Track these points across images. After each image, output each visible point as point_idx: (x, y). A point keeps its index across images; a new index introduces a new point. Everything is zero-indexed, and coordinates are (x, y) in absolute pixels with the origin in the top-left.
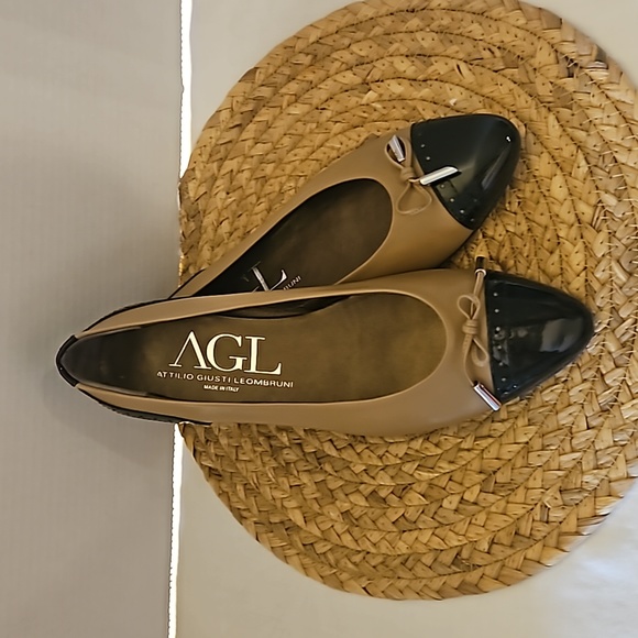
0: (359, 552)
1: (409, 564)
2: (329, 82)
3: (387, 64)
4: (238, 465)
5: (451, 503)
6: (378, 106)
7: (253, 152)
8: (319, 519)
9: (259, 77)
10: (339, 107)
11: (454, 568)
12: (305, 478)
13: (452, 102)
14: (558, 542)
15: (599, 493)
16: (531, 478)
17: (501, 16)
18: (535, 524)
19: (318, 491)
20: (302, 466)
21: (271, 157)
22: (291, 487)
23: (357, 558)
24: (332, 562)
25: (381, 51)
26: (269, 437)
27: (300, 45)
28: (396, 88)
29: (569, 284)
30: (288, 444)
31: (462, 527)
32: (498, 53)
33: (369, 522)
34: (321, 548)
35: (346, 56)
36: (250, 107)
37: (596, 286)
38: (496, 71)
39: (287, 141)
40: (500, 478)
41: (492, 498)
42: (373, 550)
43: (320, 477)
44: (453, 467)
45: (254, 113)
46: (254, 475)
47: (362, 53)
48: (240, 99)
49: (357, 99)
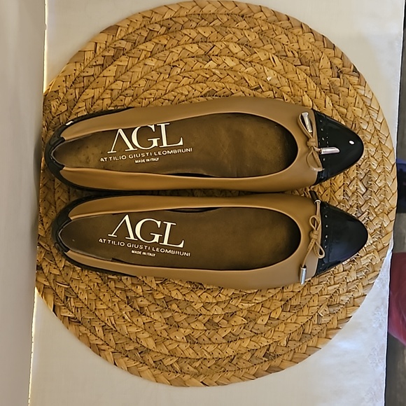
0: (199, 359)
1: (234, 362)
2: (180, 48)
3: (224, 46)
4: (97, 313)
5: (262, 321)
6: (217, 72)
7: (113, 86)
8: (167, 343)
9: (121, 33)
10: (187, 68)
11: (264, 359)
12: (156, 316)
13: (269, 79)
14: (326, 334)
15: (349, 305)
16: (312, 301)
17: (299, 34)
18: (314, 326)
19: (167, 324)
20: (153, 308)
21: (130, 92)
22: (144, 323)
23: (197, 364)
24: (178, 369)
25: (220, 37)
26: (125, 291)
27: (156, 18)
28: (230, 62)
29: (335, 192)
30: (141, 294)
31: (269, 334)
32: (296, 55)
33: (206, 339)
34: (168, 362)
35: (194, 34)
36: (111, 53)
37: (350, 194)
38: (295, 66)
39: (142, 83)
40: (294, 302)
41: (288, 315)
42: (208, 357)
43: (168, 315)
44: (264, 299)
45: (114, 58)
46: (112, 318)
47: (206, 35)
48: (103, 46)
49: (201, 64)
